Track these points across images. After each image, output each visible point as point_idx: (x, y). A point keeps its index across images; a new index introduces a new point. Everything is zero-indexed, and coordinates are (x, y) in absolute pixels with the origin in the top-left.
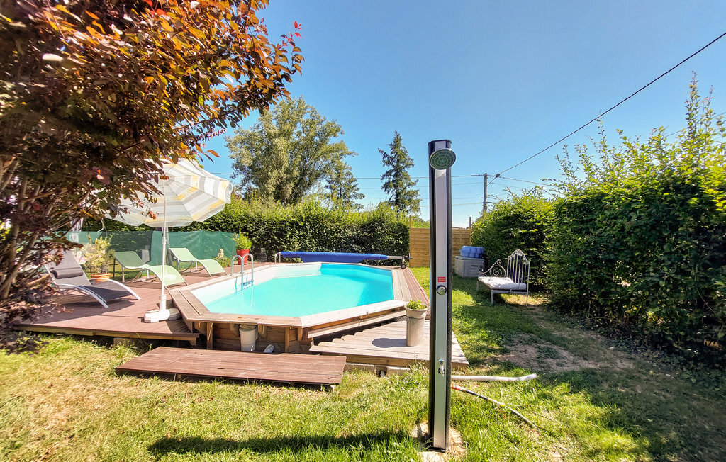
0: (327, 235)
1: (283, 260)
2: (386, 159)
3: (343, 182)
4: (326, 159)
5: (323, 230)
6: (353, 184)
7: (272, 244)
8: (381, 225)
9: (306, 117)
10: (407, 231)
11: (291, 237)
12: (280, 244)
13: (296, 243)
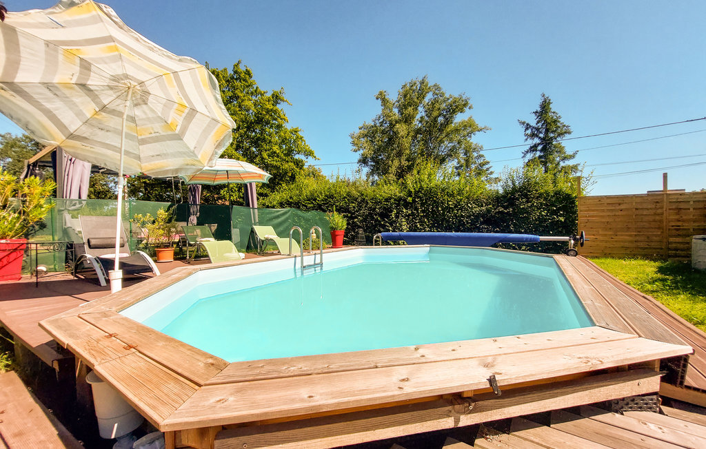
0: (444, 213)
1: (385, 242)
2: (529, 132)
3: (473, 166)
4: (451, 140)
5: (437, 207)
6: (485, 168)
7: (376, 226)
8: (526, 196)
9: (429, 97)
10: (573, 202)
11: (397, 217)
12: (384, 226)
13: (403, 223)
